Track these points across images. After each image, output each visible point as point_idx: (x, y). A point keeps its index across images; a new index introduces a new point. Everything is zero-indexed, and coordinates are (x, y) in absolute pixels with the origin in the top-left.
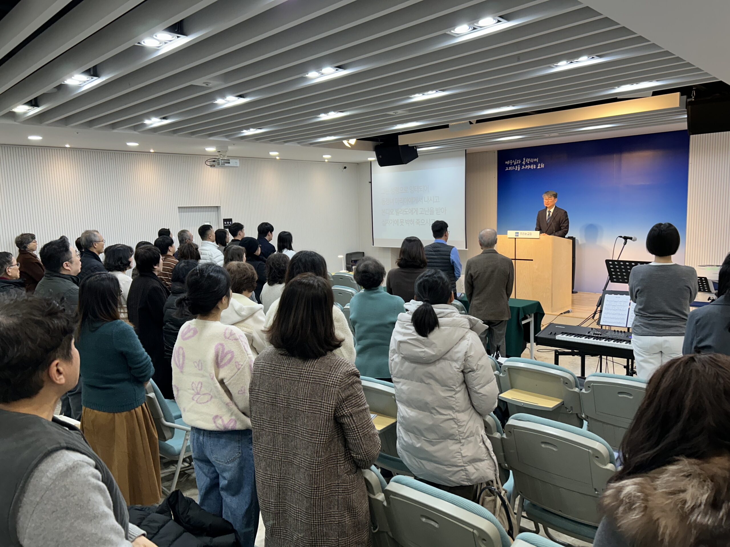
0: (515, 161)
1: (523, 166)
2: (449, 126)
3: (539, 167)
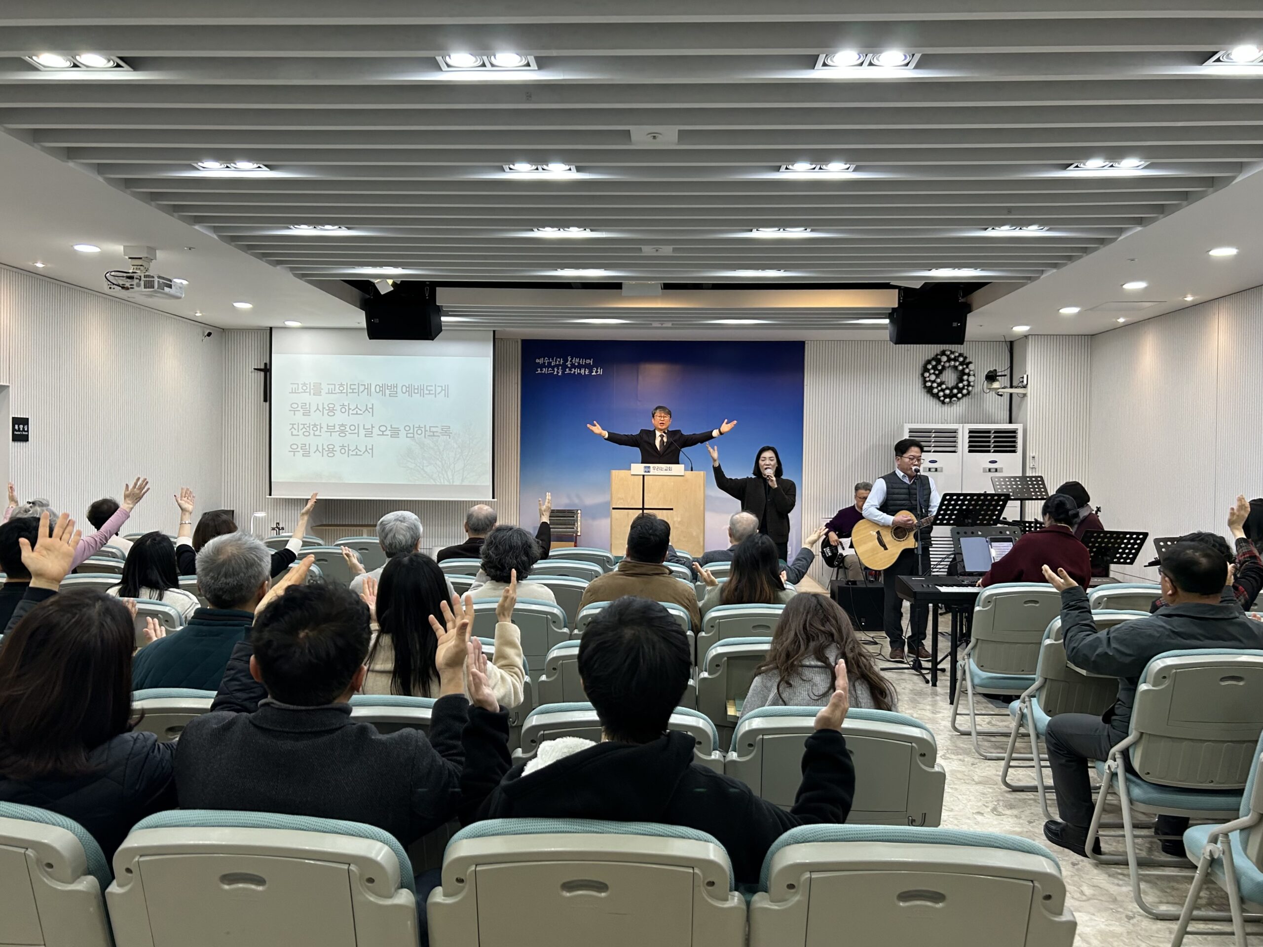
0: (553, 359)
1: (567, 370)
2: (623, 286)
3: (594, 374)
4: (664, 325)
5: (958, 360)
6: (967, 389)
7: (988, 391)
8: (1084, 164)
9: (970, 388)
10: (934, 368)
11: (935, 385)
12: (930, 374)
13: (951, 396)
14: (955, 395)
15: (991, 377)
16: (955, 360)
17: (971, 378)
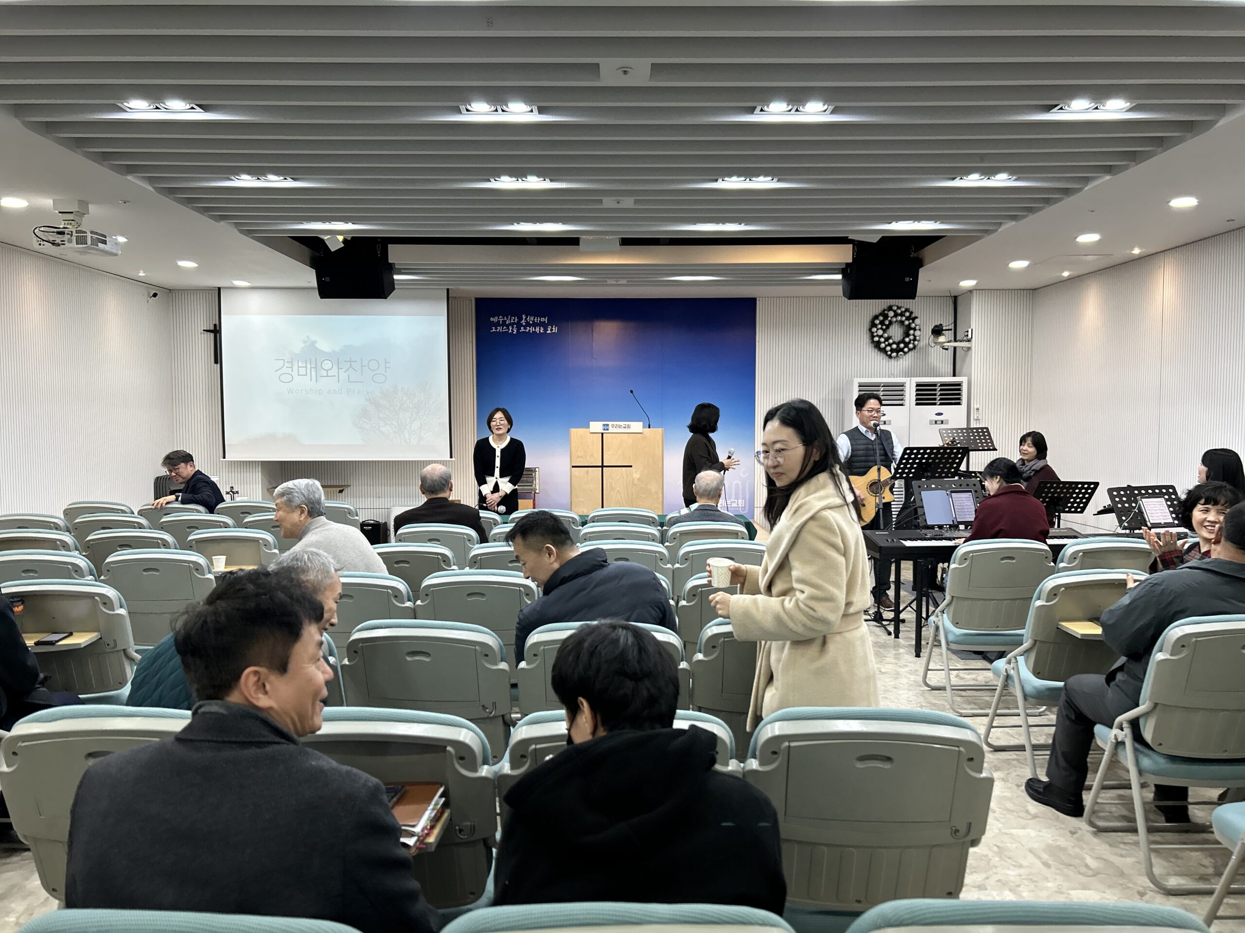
0: (507, 318)
1: (522, 328)
2: (581, 241)
3: (549, 332)
4: (619, 283)
5: (904, 315)
6: (913, 344)
7: (933, 345)
8: (1069, 106)
9: (916, 343)
10: (882, 323)
11: (882, 340)
12: (878, 329)
13: (898, 350)
14: (902, 350)
15: (937, 331)
16: (902, 315)
17: (917, 333)
